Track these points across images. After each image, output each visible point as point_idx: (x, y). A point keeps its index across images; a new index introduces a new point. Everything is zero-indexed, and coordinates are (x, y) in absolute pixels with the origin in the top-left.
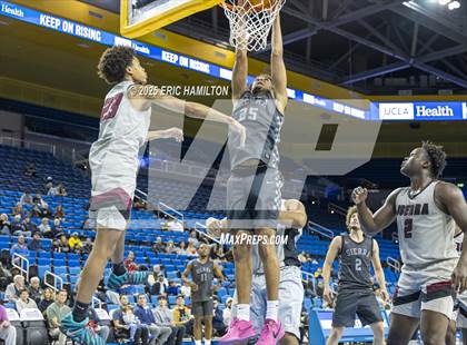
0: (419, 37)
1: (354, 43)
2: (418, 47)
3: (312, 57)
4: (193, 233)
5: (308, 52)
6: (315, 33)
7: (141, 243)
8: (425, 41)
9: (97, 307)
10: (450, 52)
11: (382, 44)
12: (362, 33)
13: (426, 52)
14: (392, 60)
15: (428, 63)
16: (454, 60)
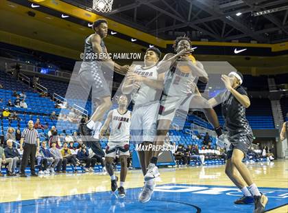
0: (192, 11)
1: (159, 12)
2: (192, 16)
3: (137, 19)
4: (72, 110)
5: (135, 16)
6: (138, 6)
7: (43, 114)
8: (195, 13)
9: (19, 148)
10: (208, 19)
11: (173, 13)
12: (163, 7)
13: (196, 19)
14: (178, 22)
15: (197, 25)
16: (209, 24)
